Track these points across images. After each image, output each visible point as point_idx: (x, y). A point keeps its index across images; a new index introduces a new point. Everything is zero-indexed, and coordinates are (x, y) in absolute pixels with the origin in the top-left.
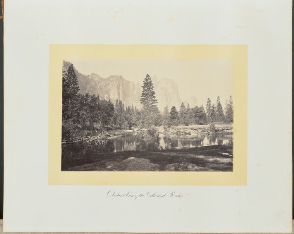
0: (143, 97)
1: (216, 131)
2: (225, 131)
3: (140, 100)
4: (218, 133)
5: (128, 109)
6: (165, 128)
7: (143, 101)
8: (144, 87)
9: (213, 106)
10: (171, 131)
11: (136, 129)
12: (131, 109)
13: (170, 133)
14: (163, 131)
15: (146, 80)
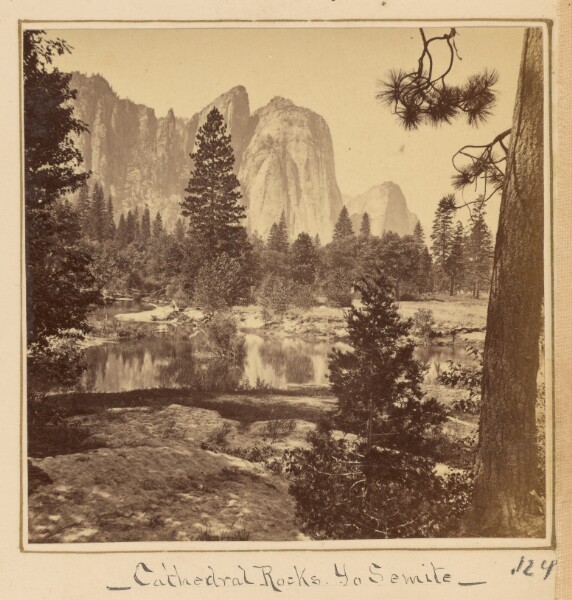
0: (195, 195)
1: (433, 335)
2: (463, 336)
3: (184, 205)
4: (440, 340)
5: (129, 223)
6: (265, 315)
7: (193, 209)
8: (198, 159)
9: (460, 228)
10: (288, 325)
11: (161, 312)
12: (140, 220)
13: (282, 334)
14: (260, 323)
15: (209, 129)
